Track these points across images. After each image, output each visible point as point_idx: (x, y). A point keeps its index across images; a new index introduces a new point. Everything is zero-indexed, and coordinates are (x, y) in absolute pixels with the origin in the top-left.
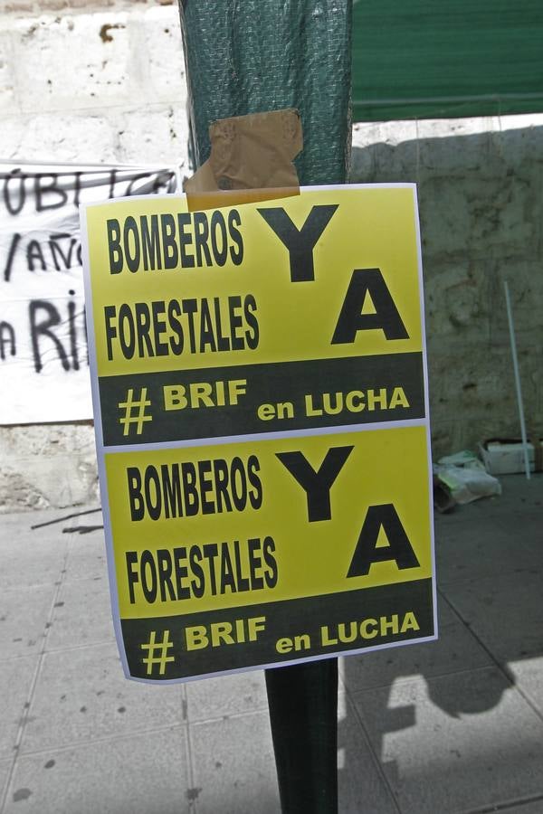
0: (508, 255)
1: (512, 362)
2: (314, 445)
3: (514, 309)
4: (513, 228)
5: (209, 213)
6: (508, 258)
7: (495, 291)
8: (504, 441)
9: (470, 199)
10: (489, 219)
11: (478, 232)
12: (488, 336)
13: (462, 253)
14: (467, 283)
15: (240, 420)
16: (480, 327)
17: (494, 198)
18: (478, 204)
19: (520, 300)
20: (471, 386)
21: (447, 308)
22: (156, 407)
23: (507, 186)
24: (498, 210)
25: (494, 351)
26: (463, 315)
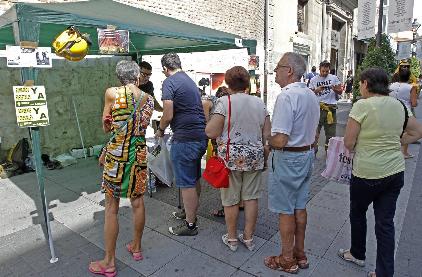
0: (74, 93)
1: (78, 125)
2: (36, 108)
3: (77, 109)
4: (75, 86)
5: (26, 88)
6: (74, 94)
7: (71, 104)
8: (77, 149)
9: (61, 76)
10: (68, 83)
11: (64, 86)
12: (70, 117)
13: (60, 92)
14: (62, 101)
15: (29, 105)
16: (67, 114)
17: (69, 76)
18: (64, 78)
19: (79, 106)
20: (65, 133)
21: (56, 109)
22: (21, 104)
23: (72, 73)
24: (70, 80)
25: (72, 122)
26: (61, 111)
